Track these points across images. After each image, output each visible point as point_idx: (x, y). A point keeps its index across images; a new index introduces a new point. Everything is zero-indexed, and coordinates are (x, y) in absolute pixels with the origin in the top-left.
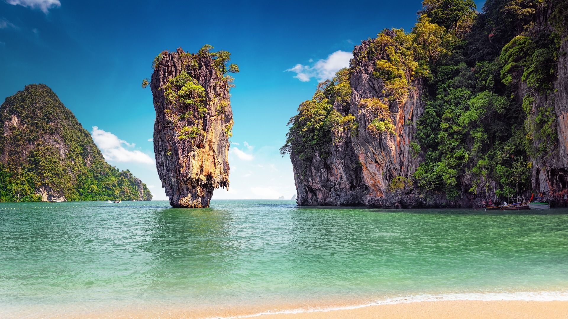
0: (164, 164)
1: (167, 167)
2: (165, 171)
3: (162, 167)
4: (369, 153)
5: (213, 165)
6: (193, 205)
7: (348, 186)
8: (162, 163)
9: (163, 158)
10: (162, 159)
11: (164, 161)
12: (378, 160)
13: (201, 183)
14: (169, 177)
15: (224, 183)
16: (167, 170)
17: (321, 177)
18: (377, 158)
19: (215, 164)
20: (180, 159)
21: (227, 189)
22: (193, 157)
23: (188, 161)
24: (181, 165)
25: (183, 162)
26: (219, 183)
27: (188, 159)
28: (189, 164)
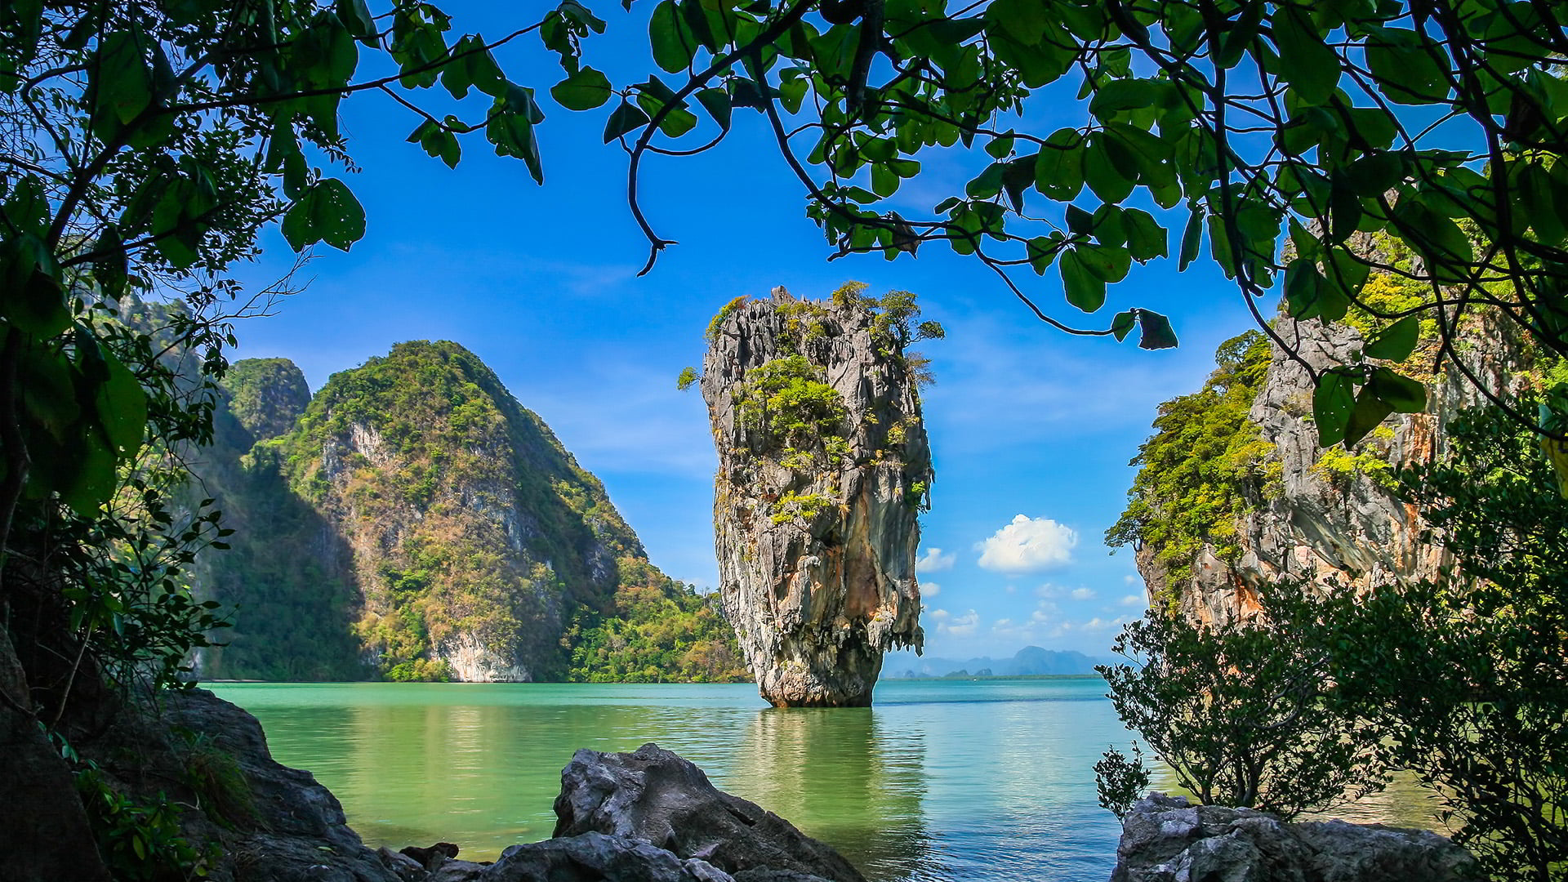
0: (741, 586)
1: (747, 593)
2: (742, 604)
3: (736, 593)
4: (1318, 543)
5: (873, 587)
6: (818, 697)
8: (736, 585)
9: (738, 570)
11: (739, 578)
12: (1347, 562)
13: (838, 638)
14: (752, 620)
15: (908, 633)
16: (747, 602)
18: (1345, 555)
19: (876, 584)
20: (775, 574)
21: (919, 653)
22: (812, 567)
23: (798, 579)
24: (781, 591)
25: (786, 582)
26: (884, 634)
27: (797, 575)
28: (801, 587)
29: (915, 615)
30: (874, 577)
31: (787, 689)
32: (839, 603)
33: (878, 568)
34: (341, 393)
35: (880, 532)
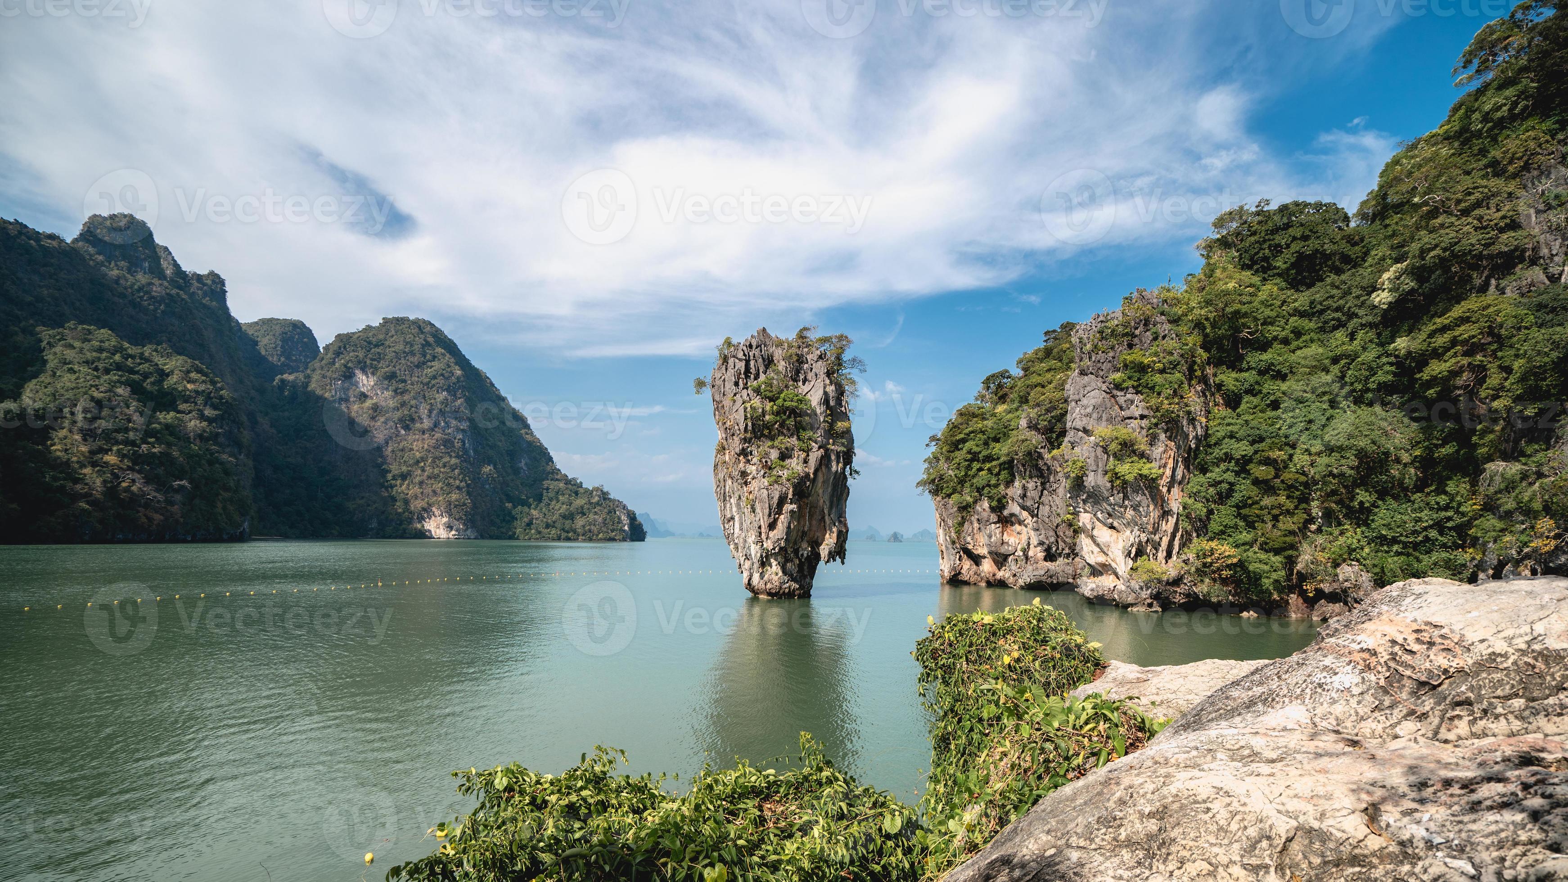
0: (737, 518)
1: (741, 524)
2: (737, 530)
4: (1098, 513)
5: (823, 525)
7: (1041, 555)
8: (733, 518)
9: (734, 509)
10: (731, 510)
11: (735, 514)
12: (1116, 525)
14: (745, 541)
15: (839, 552)
16: (741, 529)
17: (990, 537)
18: (1115, 521)
19: (825, 522)
20: (770, 515)
21: (843, 563)
22: (792, 511)
23: (783, 520)
24: (772, 526)
25: (775, 521)
26: (830, 553)
27: (782, 517)
28: (786, 524)
29: (845, 541)
30: (823, 518)
31: (769, 586)
32: (804, 534)
33: (826, 511)
34: (345, 348)
35: (830, 489)
